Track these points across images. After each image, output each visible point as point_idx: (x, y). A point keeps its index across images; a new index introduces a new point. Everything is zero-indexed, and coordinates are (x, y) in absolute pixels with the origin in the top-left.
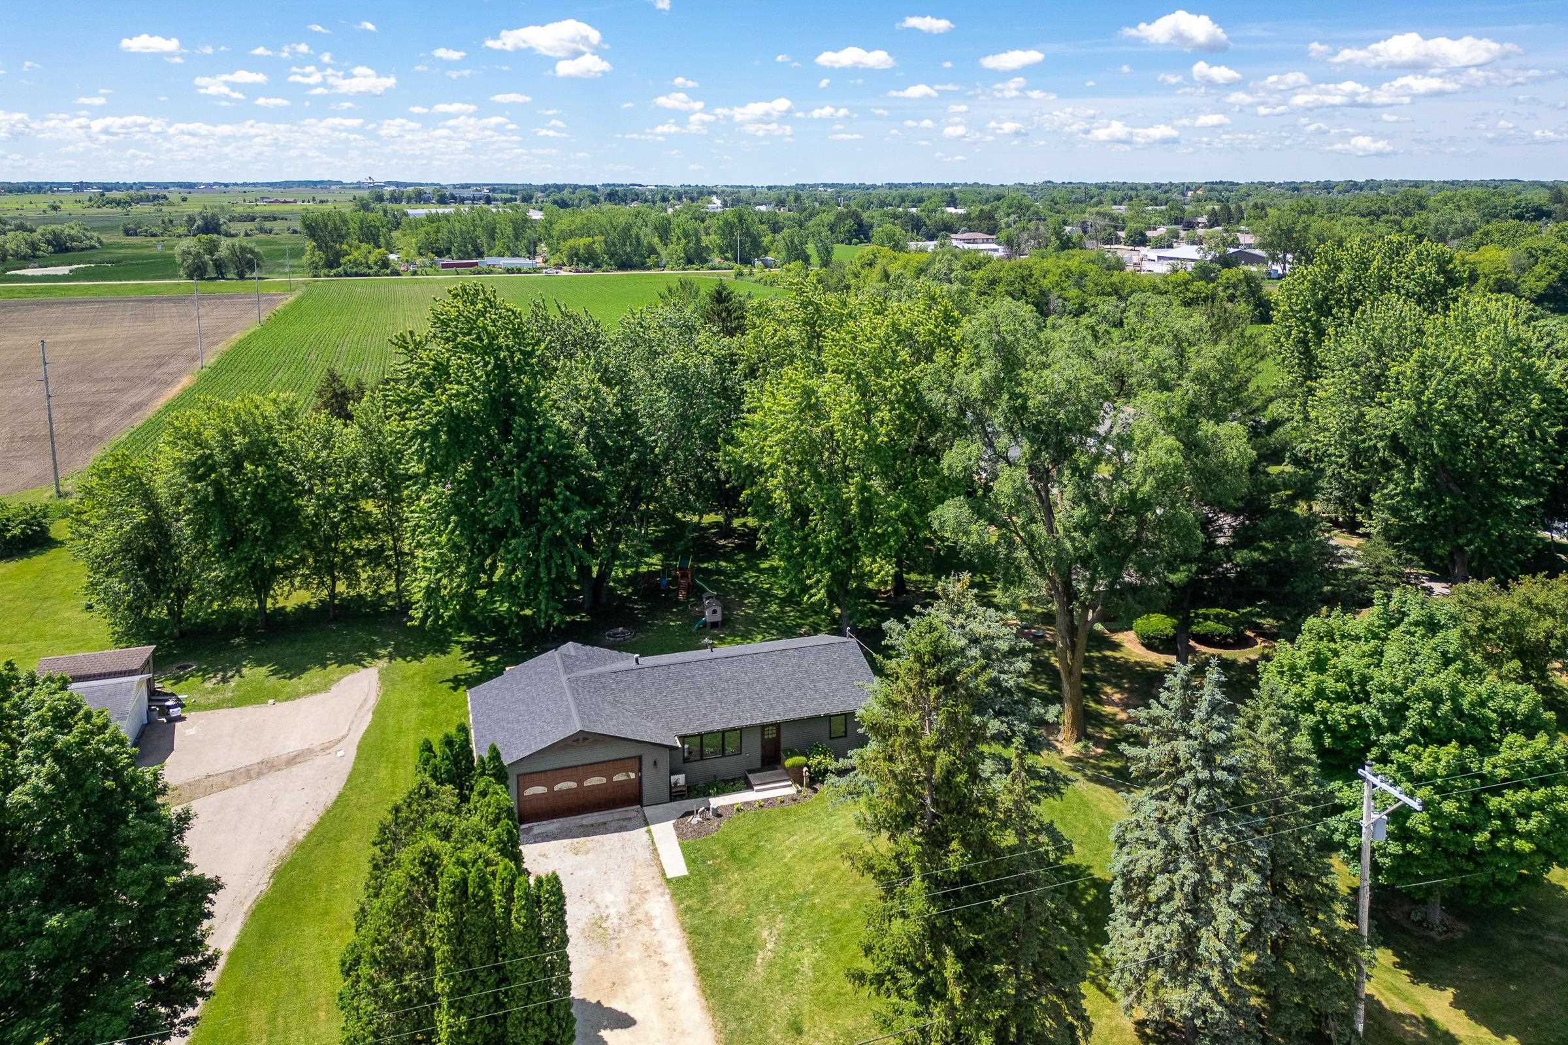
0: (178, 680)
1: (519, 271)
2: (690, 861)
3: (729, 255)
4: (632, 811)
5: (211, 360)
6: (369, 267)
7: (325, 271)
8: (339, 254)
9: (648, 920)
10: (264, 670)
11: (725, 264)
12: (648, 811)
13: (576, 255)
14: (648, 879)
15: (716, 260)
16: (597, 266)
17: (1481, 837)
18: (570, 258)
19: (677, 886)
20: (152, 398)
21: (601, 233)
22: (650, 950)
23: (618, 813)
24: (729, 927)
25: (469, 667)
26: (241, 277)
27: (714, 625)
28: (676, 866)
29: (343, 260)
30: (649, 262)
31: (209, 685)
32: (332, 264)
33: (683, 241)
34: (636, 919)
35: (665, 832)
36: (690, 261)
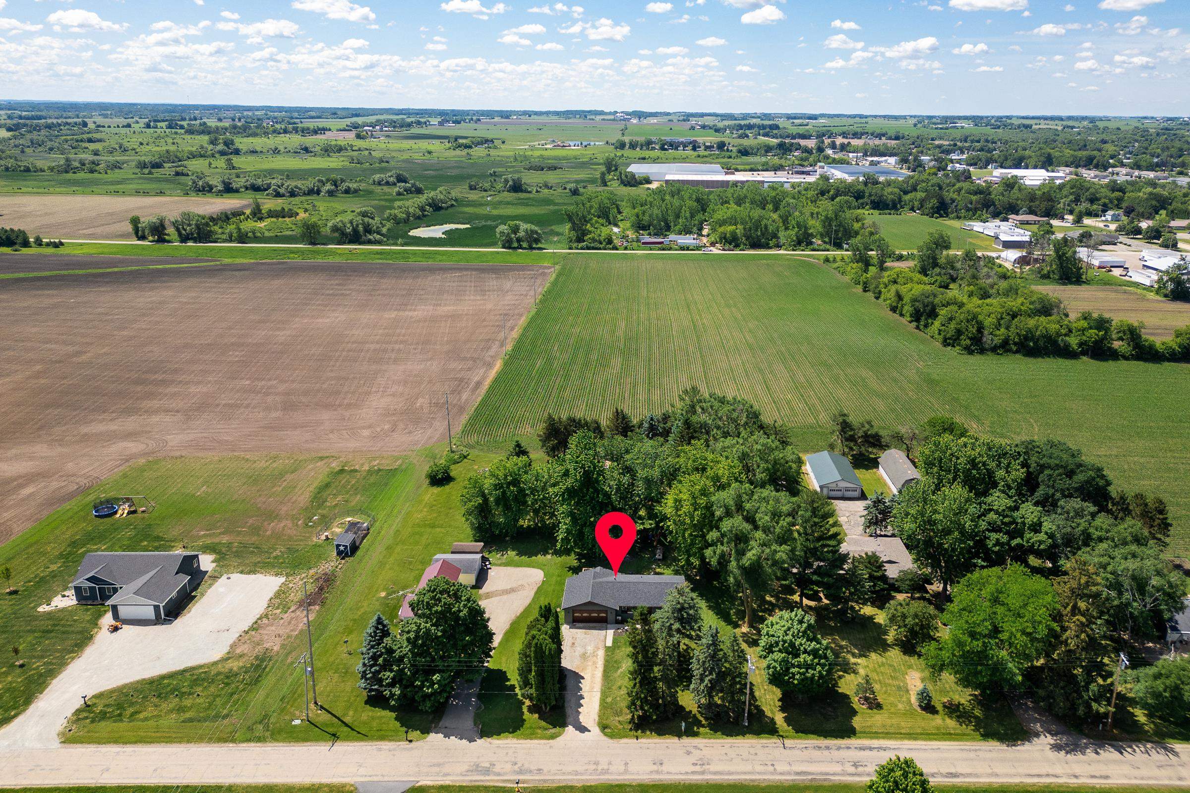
0: (490, 552)
1: (688, 249)
2: (613, 642)
3: (827, 240)
4: (604, 625)
5: (509, 347)
6: (601, 243)
7: (575, 245)
8: (585, 233)
9: (597, 655)
10: (514, 553)
11: (824, 246)
12: (609, 626)
13: (725, 238)
14: (601, 645)
15: (817, 241)
16: (737, 246)
17: (787, 678)
18: (721, 239)
19: (607, 649)
21: (742, 223)
22: (595, 663)
23: (600, 624)
24: (616, 662)
25: (575, 563)
26: (531, 248)
27: (659, 560)
28: (609, 643)
29: (586, 238)
30: (771, 243)
31: (498, 556)
32: (580, 240)
33: (796, 229)
34: (594, 655)
35: (610, 633)
36: (799, 243)
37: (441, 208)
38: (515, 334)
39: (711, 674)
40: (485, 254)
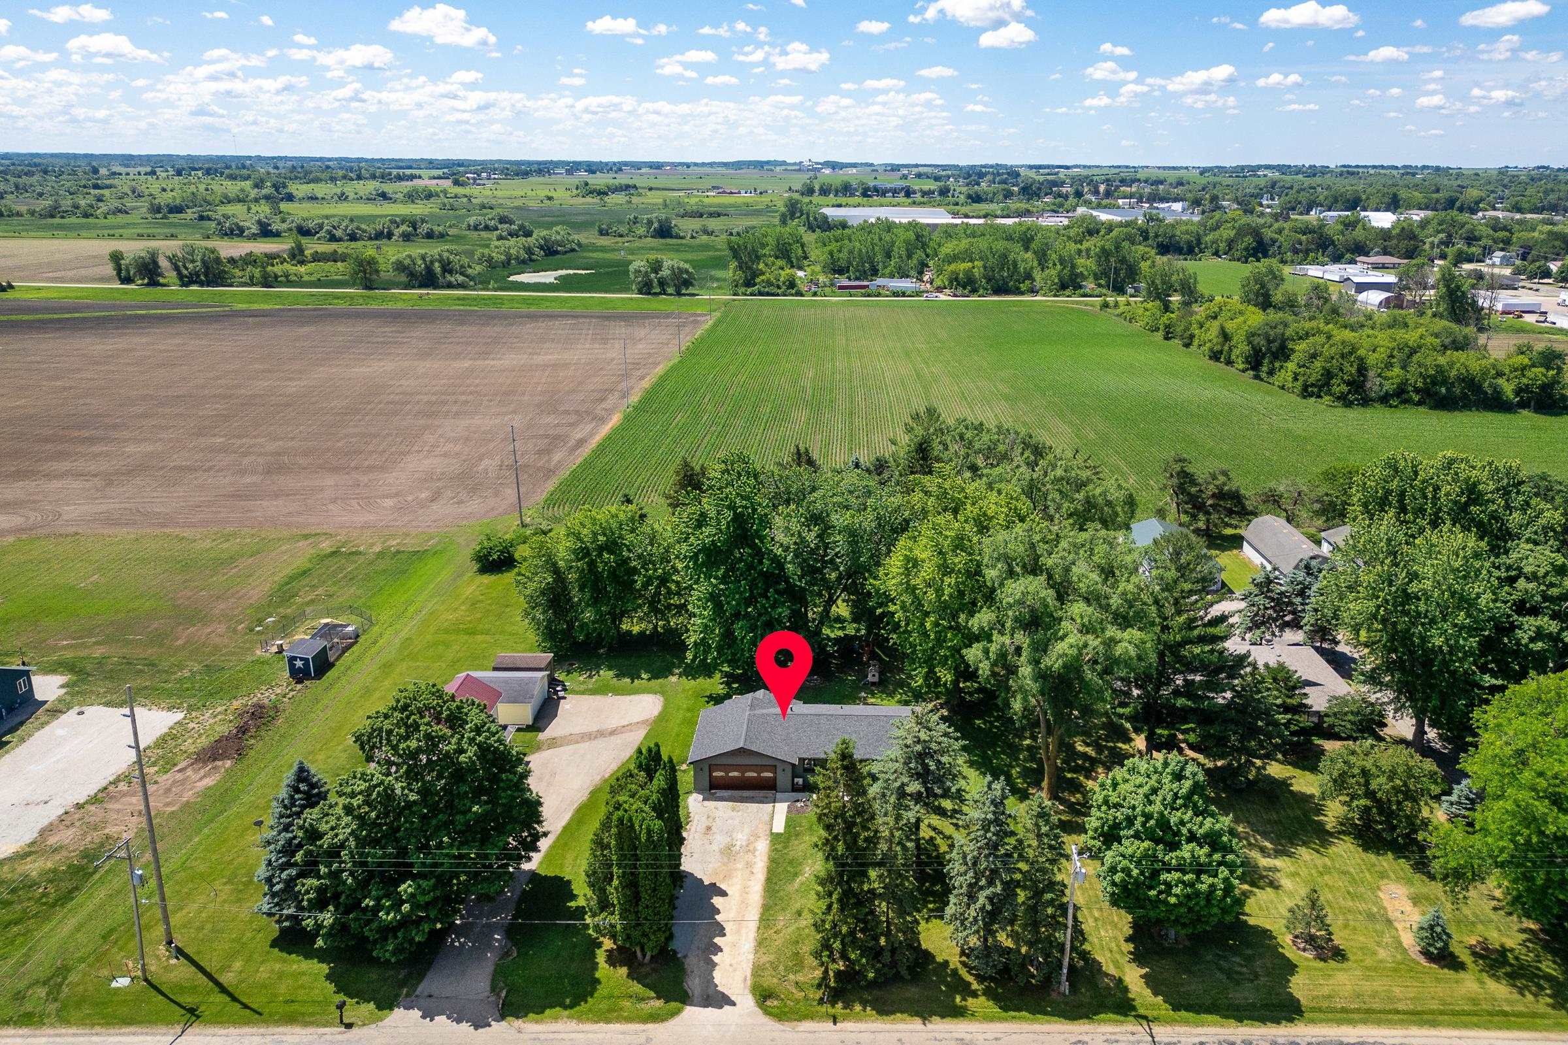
0: (569, 672)
1: (904, 295)
2: (787, 826)
3: (1102, 282)
4: (770, 793)
5: (634, 399)
6: (779, 287)
7: (743, 289)
8: (756, 274)
9: (755, 850)
10: (611, 673)
11: (1098, 291)
12: (779, 795)
13: (956, 279)
14: (763, 831)
15: (1089, 285)
16: (974, 291)
17: (1153, 893)
18: (951, 282)
19: (775, 838)
20: (592, 434)
21: (981, 259)
22: (749, 865)
23: (762, 793)
24: (791, 862)
25: (720, 689)
26: (679, 294)
28: (779, 826)
29: (757, 280)
30: (1023, 287)
32: (749, 283)
33: (1059, 267)
34: (749, 849)
35: (782, 808)
36: (1063, 287)
37: (557, 253)
38: (646, 384)
39: (991, 883)
40: (611, 300)
